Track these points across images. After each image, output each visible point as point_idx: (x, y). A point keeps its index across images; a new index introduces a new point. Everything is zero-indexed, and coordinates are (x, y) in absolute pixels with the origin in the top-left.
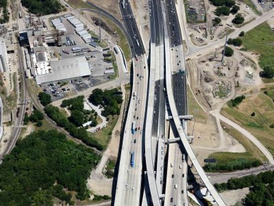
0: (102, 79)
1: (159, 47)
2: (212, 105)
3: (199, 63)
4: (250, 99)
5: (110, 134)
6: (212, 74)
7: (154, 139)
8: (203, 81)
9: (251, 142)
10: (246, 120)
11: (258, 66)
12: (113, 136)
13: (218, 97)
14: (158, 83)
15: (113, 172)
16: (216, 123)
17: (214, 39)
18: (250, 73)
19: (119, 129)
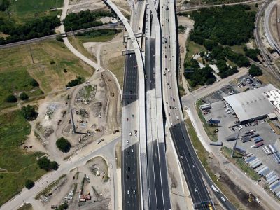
0: (211, 100)
1: (154, 140)
2: (100, 78)
3: (104, 128)
4: (62, 87)
5: (187, 50)
6: (91, 114)
7: (153, 37)
8: (104, 104)
9: (77, 49)
10: (73, 67)
11: (33, 128)
12: (185, 49)
13: (93, 86)
14: (153, 87)
15: (180, 29)
16: (101, 62)
17: (74, 173)
18: (47, 118)
19: (181, 54)
